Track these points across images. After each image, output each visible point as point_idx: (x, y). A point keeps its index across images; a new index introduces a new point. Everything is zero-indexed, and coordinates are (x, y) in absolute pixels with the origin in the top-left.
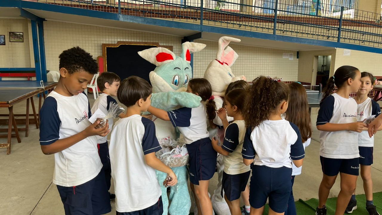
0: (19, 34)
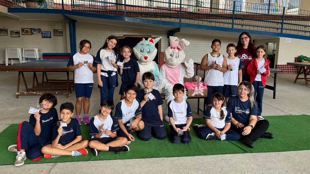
0: (60, 31)
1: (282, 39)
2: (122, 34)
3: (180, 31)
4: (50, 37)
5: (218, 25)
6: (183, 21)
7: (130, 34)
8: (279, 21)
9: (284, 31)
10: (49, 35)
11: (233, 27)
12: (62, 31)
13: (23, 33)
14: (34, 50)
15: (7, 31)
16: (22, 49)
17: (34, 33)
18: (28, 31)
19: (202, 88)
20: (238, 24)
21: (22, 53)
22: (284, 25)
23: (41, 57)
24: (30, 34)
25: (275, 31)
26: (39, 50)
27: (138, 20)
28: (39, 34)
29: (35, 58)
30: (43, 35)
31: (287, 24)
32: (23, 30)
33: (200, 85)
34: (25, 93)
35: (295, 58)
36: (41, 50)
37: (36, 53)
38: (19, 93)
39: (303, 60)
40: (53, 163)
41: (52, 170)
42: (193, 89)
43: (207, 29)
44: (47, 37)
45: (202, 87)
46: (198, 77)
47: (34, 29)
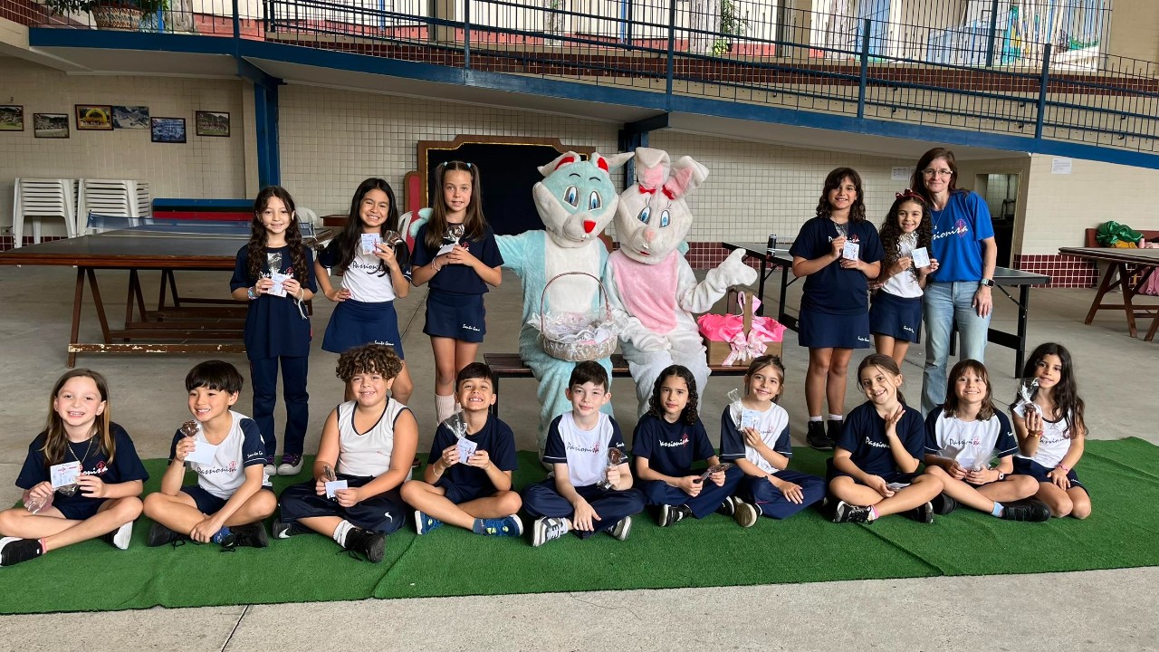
0: (221, 117)
1: (1038, 161)
2: (451, 131)
3: (669, 125)
4: (183, 139)
5: (805, 105)
6: (680, 87)
7: (480, 133)
8: (1030, 95)
9: (1047, 134)
10: (179, 130)
11: (860, 113)
12: (226, 116)
13: (82, 124)
14: (123, 187)
15: (20, 114)
16: (77, 183)
17: (121, 123)
18: (101, 116)
19: (763, 336)
20: (880, 104)
21: (77, 197)
22: (1047, 108)
23: (146, 214)
24: (108, 125)
25: (1014, 130)
26: (141, 187)
27: (515, 82)
28: (142, 127)
29: (125, 215)
30: (154, 130)
31: (1057, 105)
32: (81, 112)
33: (754, 325)
34: (102, 346)
35: (1087, 230)
36: (146, 186)
37: (128, 197)
38: (80, 347)
39: (1115, 237)
40: (237, 607)
41: (239, 633)
42: (728, 339)
43: (767, 119)
44: (172, 140)
45: (761, 333)
46: (748, 298)
47: (123, 109)
